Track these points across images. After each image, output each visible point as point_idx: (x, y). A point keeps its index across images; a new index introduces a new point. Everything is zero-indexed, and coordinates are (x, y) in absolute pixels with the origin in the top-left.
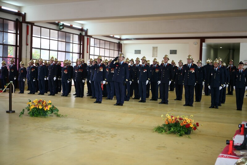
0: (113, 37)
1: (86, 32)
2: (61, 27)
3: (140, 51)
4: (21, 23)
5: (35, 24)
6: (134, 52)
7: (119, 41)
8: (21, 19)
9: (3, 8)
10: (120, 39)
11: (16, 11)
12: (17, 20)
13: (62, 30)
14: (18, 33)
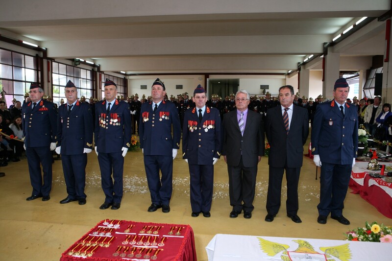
0: (119, 73)
1: (99, 68)
2: (77, 63)
3: (146, 86)
4: (42, 59)
5: (56, 60)
6: (140, 87)
7: (124, 76)
8: (41, 55)
9: (24, 42)
10: (125, 75)
11: (37, 46)
12: (37, 55)
13: (78, 66)
14: (39, 69)
